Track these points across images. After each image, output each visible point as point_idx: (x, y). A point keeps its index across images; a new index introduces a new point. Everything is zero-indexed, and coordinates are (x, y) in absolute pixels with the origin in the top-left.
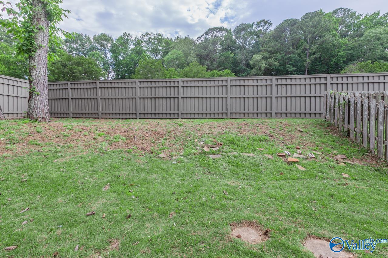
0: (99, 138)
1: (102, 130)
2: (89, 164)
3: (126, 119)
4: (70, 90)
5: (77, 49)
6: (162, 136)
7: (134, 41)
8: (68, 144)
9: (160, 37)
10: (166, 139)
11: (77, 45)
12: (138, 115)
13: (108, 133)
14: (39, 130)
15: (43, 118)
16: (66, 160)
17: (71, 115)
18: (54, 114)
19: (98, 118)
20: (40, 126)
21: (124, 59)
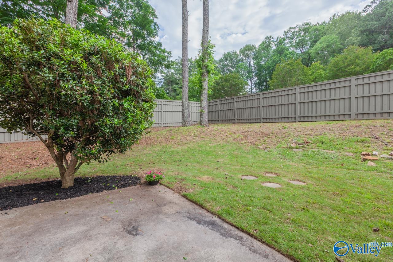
0: (229, 135)
1: (231, 131)
2: (222, 147)
3: (253, 123)
4: (219, 105)
5: (228, 65)
6: (266, 135)
7: (276, 42)
8: (215, 138)
9: (307, 26)
10: (269, 138)
11: (228, 62)
12: (262, 120)
13: (234, 133)
14: (204, 131)
15: (205, 125)
16: (213, 145)
17: (220, 121)
18: (211, 121)
19: (235, 123)
20: (205, 129)
21: (265, 64)
